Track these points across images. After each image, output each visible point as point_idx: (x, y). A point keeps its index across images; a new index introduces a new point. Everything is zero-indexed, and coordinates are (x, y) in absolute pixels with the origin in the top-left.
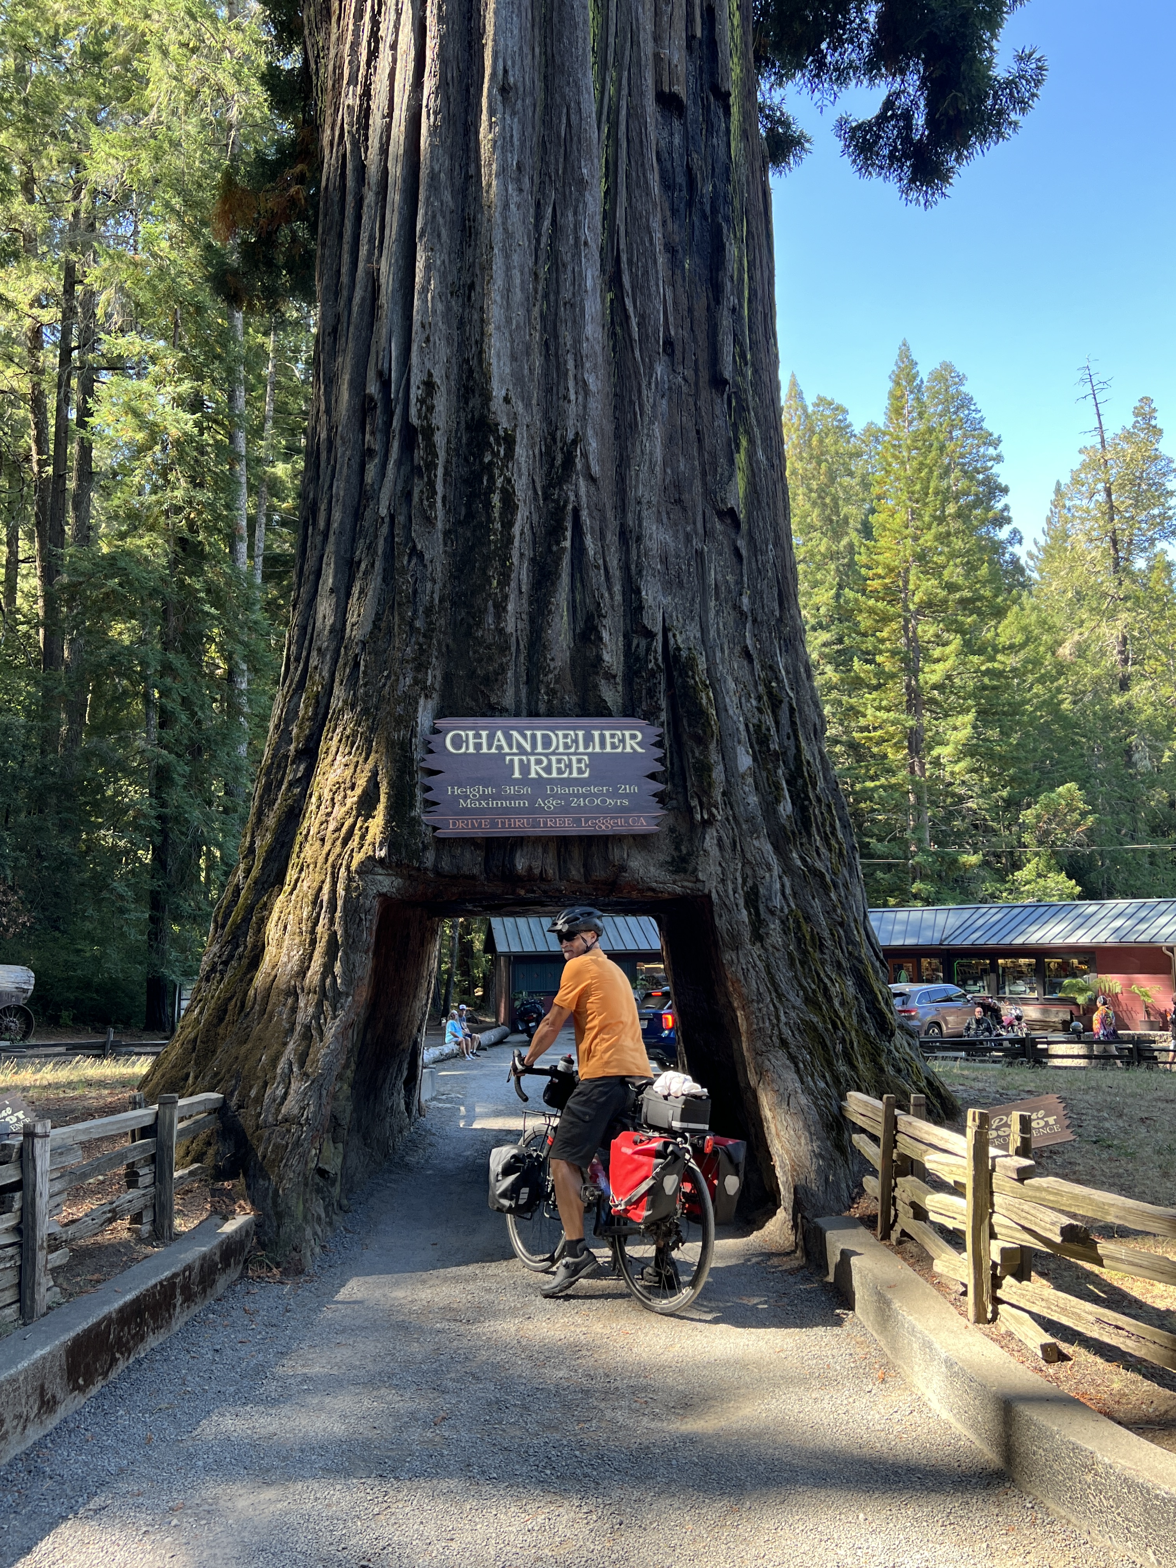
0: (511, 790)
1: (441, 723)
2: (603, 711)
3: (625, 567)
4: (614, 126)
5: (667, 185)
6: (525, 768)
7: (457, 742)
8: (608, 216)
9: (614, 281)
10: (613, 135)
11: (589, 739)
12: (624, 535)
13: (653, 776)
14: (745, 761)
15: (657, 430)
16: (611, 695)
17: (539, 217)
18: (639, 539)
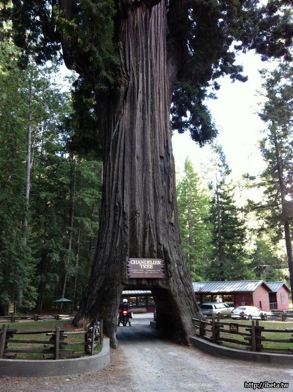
0: (141, 270)
1: (130, 259)
2: (154, 258)
3: (157, 234)
4: (154, 162)
5: (161, 171)
6: (143, 267)
7: (133, 262)
8: (153, 177)
9: (154, 187)
10: (153, 164)
11: (152, 262)
12: (156, 228)
13: (162, 268)
14: (176, 266)
15: (161, 211)
16: (155, 255)
17: (143, 177)
18: (159, 229)
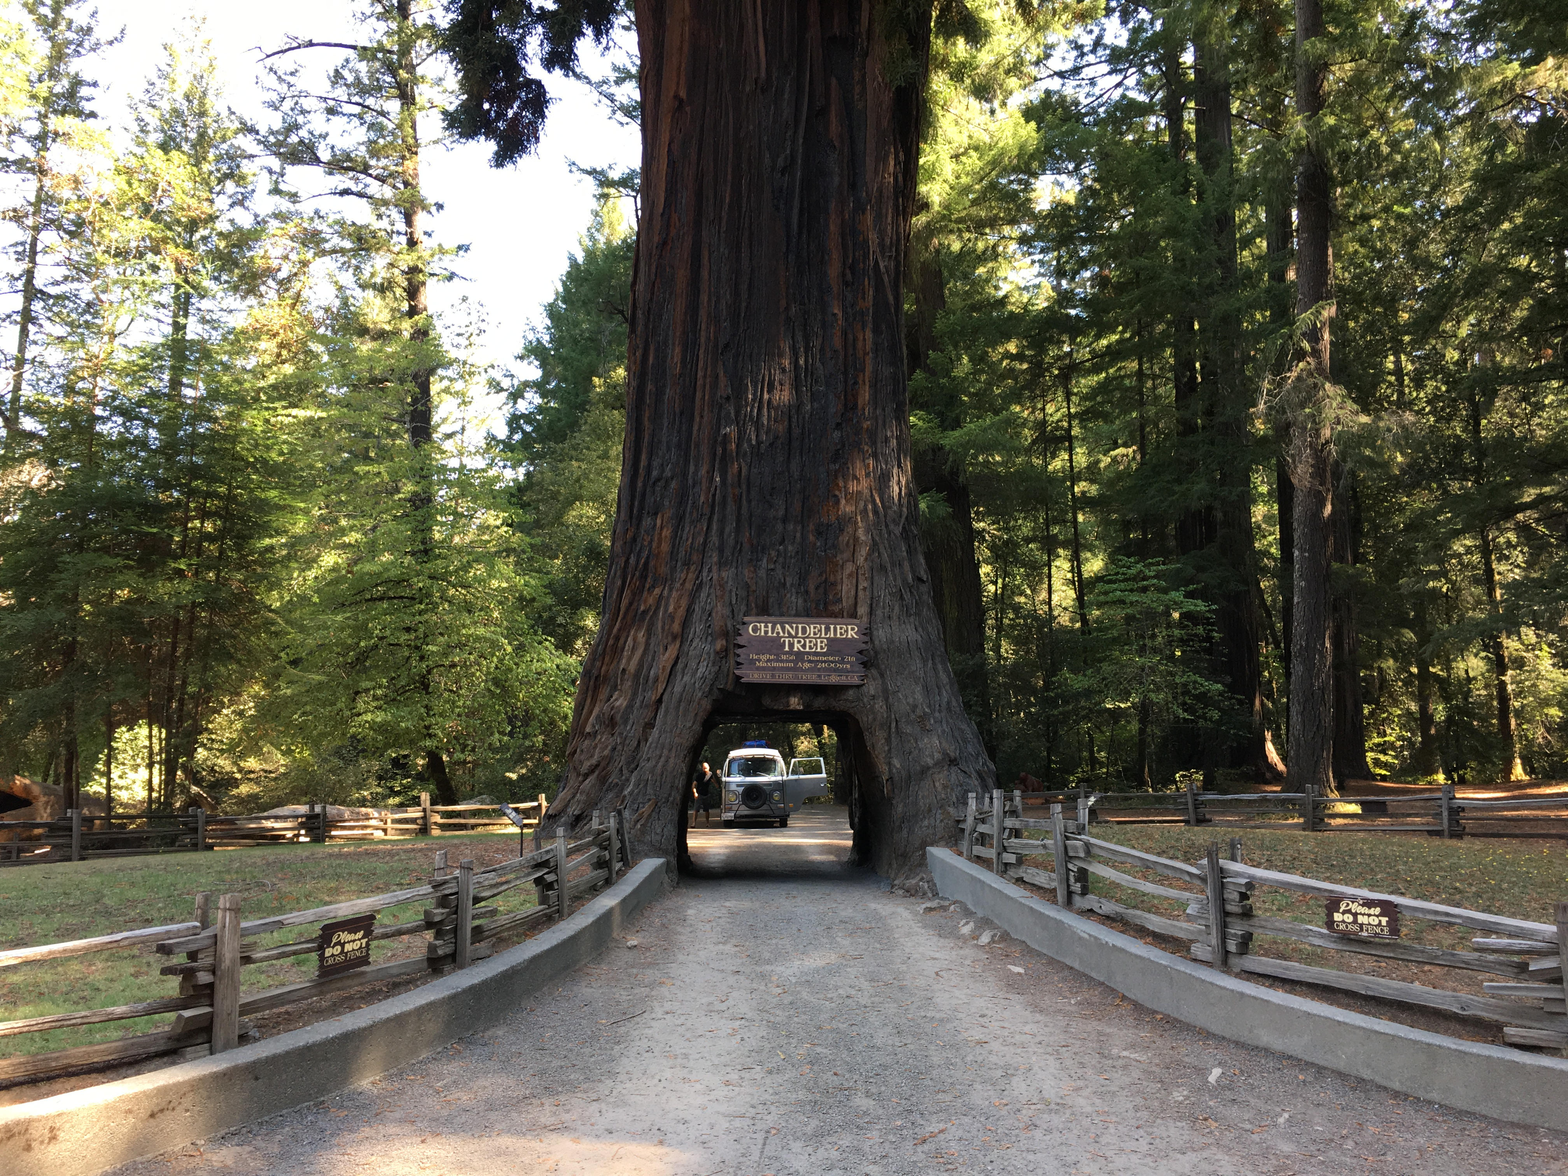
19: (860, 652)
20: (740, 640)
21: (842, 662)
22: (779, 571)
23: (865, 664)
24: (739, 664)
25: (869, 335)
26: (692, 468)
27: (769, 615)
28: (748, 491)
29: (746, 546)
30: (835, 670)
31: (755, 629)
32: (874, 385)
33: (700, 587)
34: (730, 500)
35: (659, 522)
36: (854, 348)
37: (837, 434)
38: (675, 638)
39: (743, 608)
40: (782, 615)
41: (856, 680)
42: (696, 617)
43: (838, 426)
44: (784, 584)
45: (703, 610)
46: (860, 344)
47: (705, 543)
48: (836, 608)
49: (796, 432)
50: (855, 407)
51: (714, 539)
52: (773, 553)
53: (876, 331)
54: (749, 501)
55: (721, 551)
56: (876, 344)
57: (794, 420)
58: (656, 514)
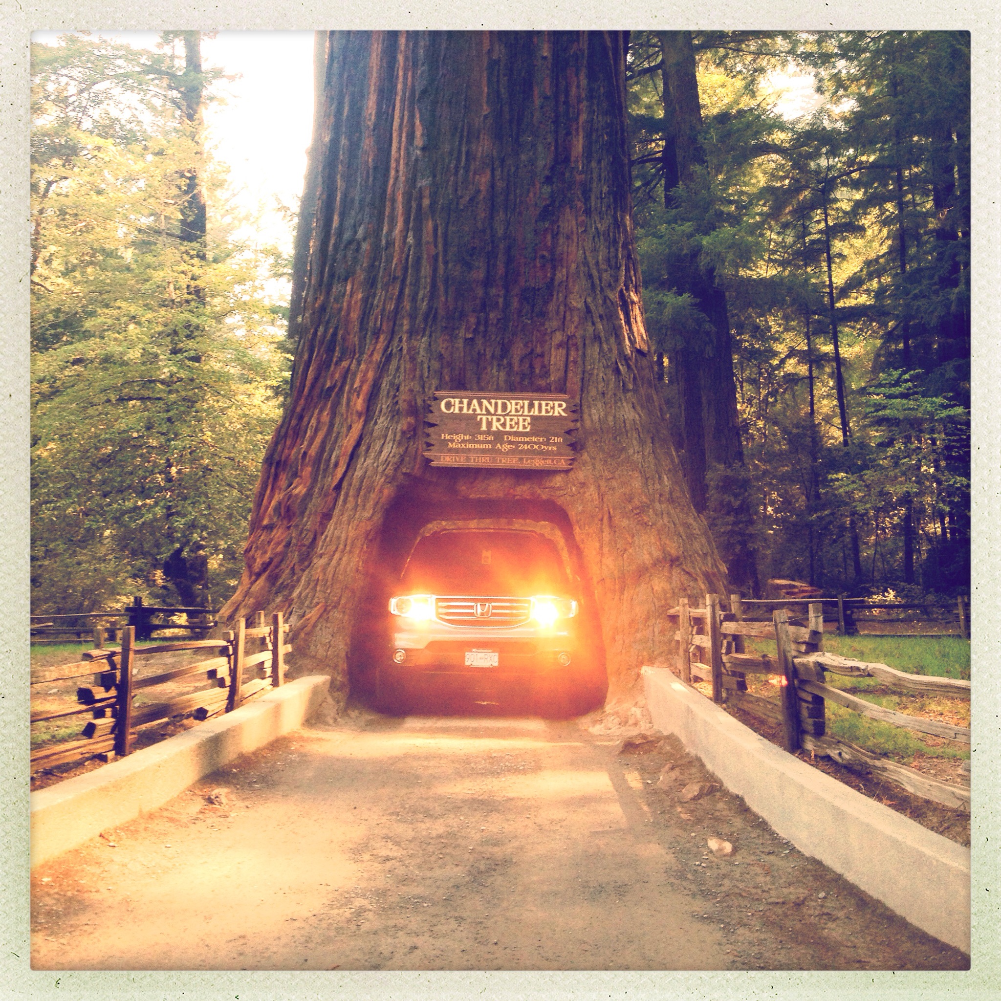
19: (569, 432)
20: (431, 418)
21: (547, 443)
22: (479, 341)
23: (574, 446)
24: (429, 445)
25: (584, 82)
26: (385, 229)
27: (465, 389)
28: (445, 251)
29: (442, 312)
30: (540, 453)
31: (448, 406)
32: (588, 136)
33: (388, 358)
34: (424, 262)
35: (349, 288)
36: (567, 95)
37: (547, 189)
38: (360, 415)
39: (435, 382)
40: (481, 389)
41: (563, 464)
42: (383, 393)
43: (548, 180)
44: (485, 355)
45: (392, 384)
46: (573, 91)
47: (397, 311)
48: (542, 383)
49: (500, 185)
50: (567, 160)
51: (407, 305)
52: (473, 320)
53: (591, 77)
54: (446, 263)
55: (413, 317)
56: (591, 90)
57: (498, 172)
58: (346, 280)
